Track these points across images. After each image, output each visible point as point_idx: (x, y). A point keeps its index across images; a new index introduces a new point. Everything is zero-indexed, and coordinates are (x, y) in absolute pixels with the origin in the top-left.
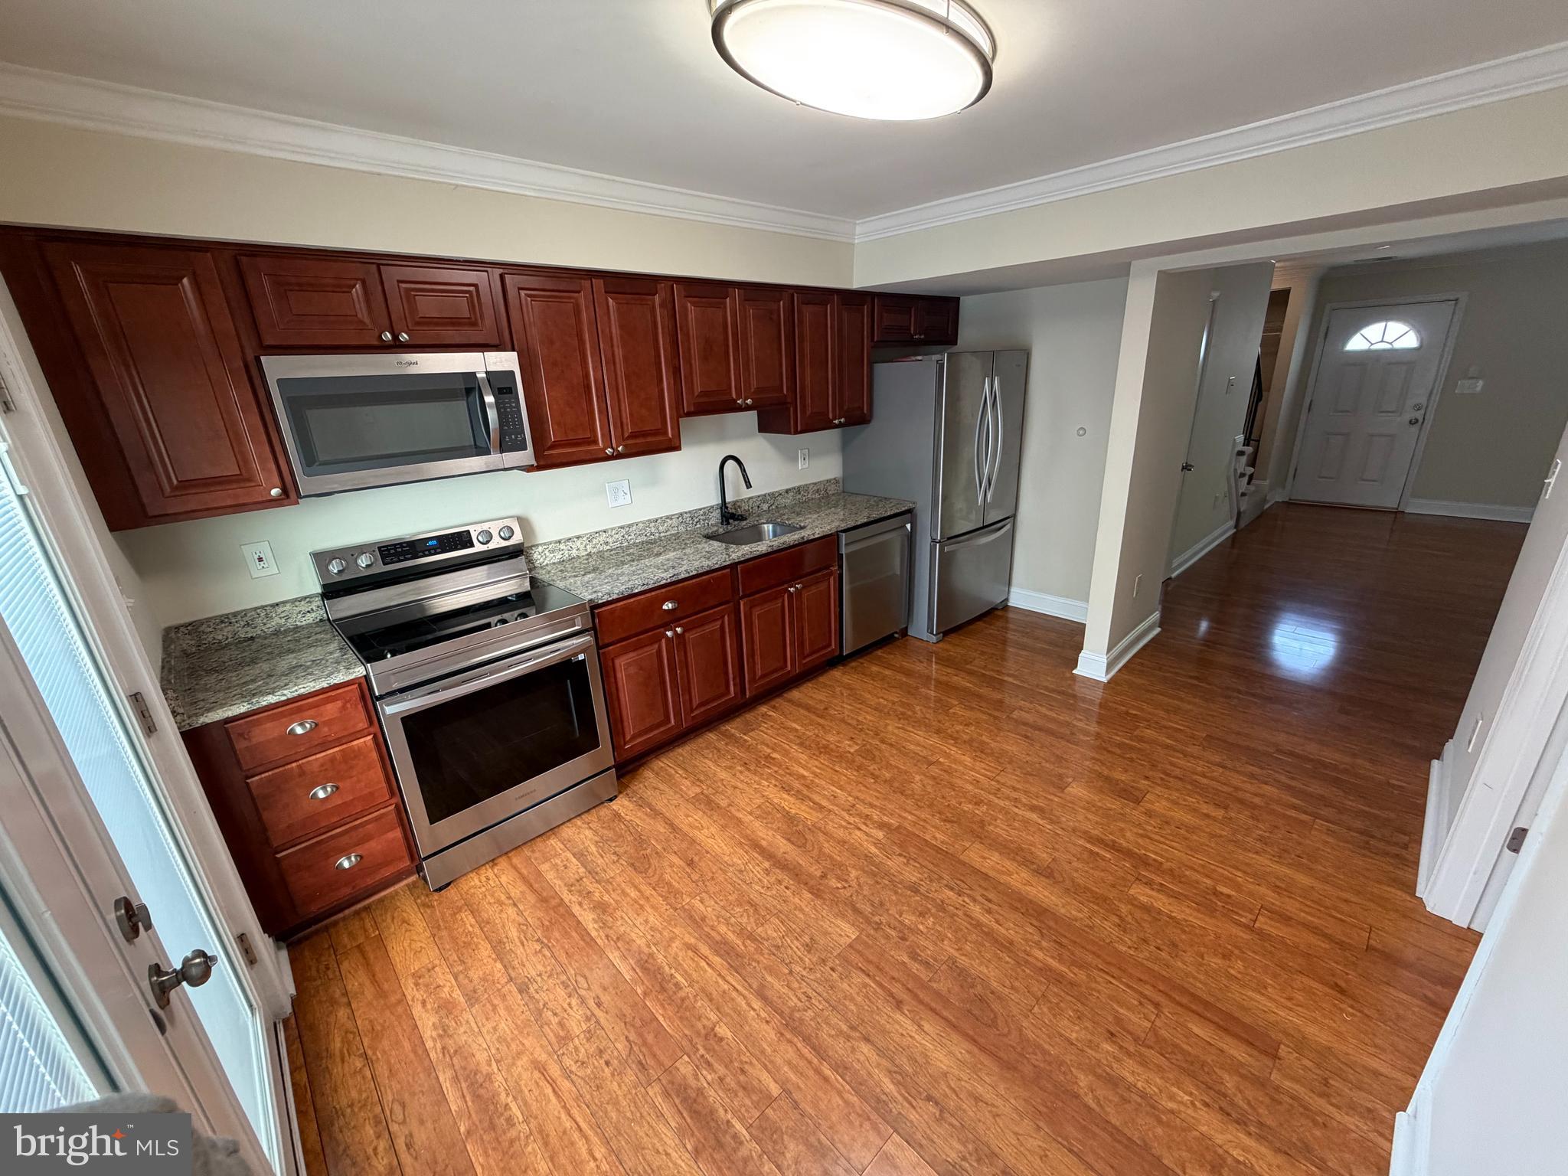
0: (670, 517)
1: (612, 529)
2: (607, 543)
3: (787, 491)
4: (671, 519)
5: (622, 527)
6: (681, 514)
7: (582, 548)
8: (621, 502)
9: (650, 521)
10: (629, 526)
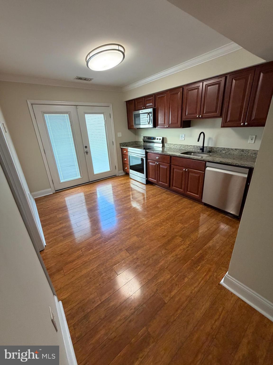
0: (191, 146)
1: (178, 144)
2: (177, 147)
3: (236, 149)
4: (192, 146)
5: (180, 145)
6: (194, 146)
7: (172, 146)
8: (182, 139)
9: (186, 145)
10: (182, 145)
